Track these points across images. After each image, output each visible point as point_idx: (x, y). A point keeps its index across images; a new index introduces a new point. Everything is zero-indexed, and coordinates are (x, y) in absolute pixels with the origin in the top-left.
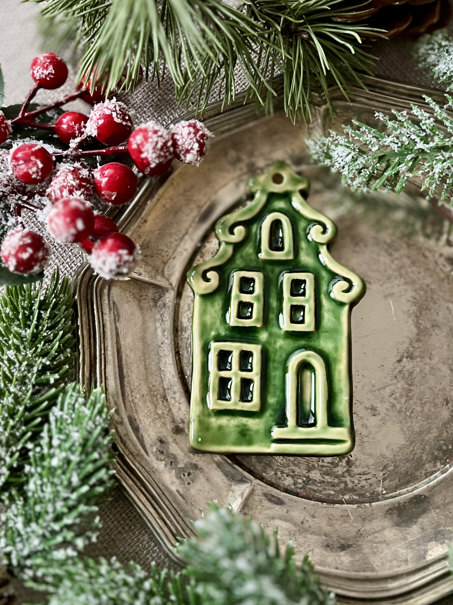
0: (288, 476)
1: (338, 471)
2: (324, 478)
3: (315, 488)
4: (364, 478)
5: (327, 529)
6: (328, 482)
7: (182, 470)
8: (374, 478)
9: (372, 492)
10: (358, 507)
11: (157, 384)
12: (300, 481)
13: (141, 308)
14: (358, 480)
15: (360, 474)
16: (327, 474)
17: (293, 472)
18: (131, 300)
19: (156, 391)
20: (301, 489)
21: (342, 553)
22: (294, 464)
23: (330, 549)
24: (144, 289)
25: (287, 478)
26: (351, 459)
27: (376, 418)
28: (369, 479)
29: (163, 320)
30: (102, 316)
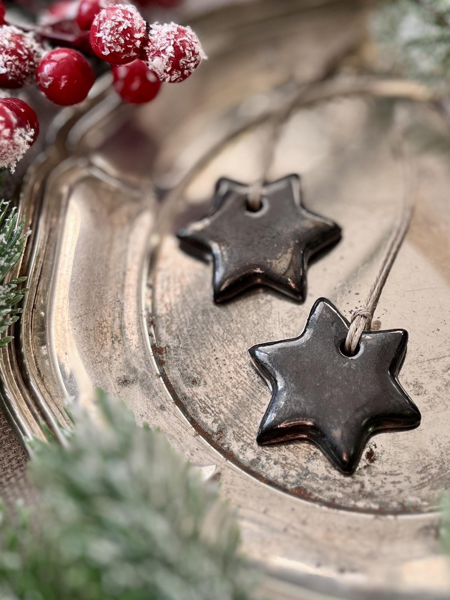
0: (276, 463)
4: (392, 480)
6: (335, 480)
8: (408, 482)
9: (401, 501)
10: (376, 518)
12: (293, 473)
14: (382, 482)
15: (386, 474)
17: (285, 459)
20: (293, 483)
25: (274, 466)
26: (374, 450)
28: (399, 482)
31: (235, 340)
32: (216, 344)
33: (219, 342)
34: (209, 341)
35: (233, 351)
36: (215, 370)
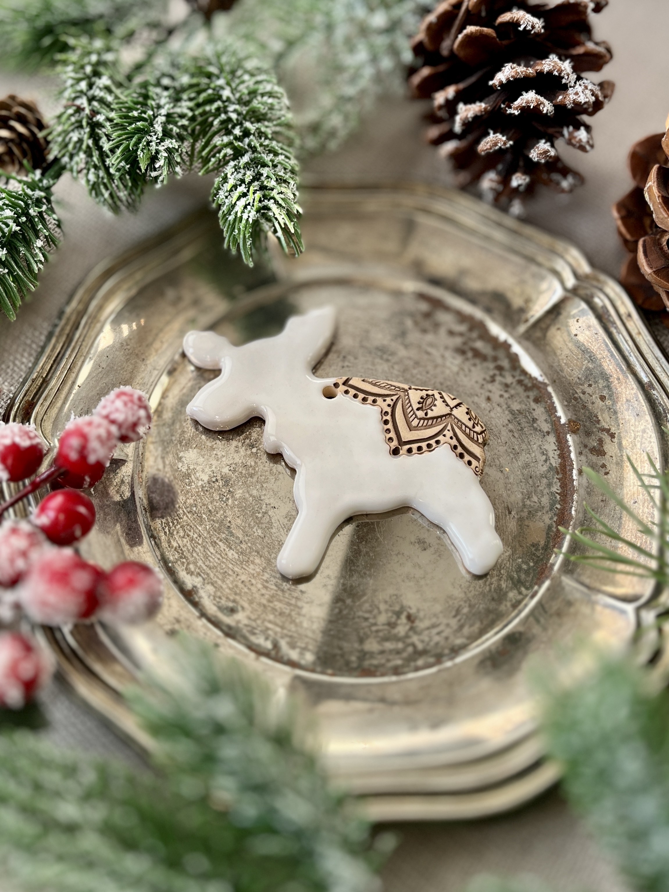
1: (399, 632)
3: (376, 662)
4: (436, 632)
6: (390, 650)
9: (450, 646)
14: (429, 637)
15: (429, 628)
26: (411, 612)
31: (251, 559)
32: (236, 569)
33: (238, 566)
34: (229, 568)
35: (254, 570)
36: (246, 593)
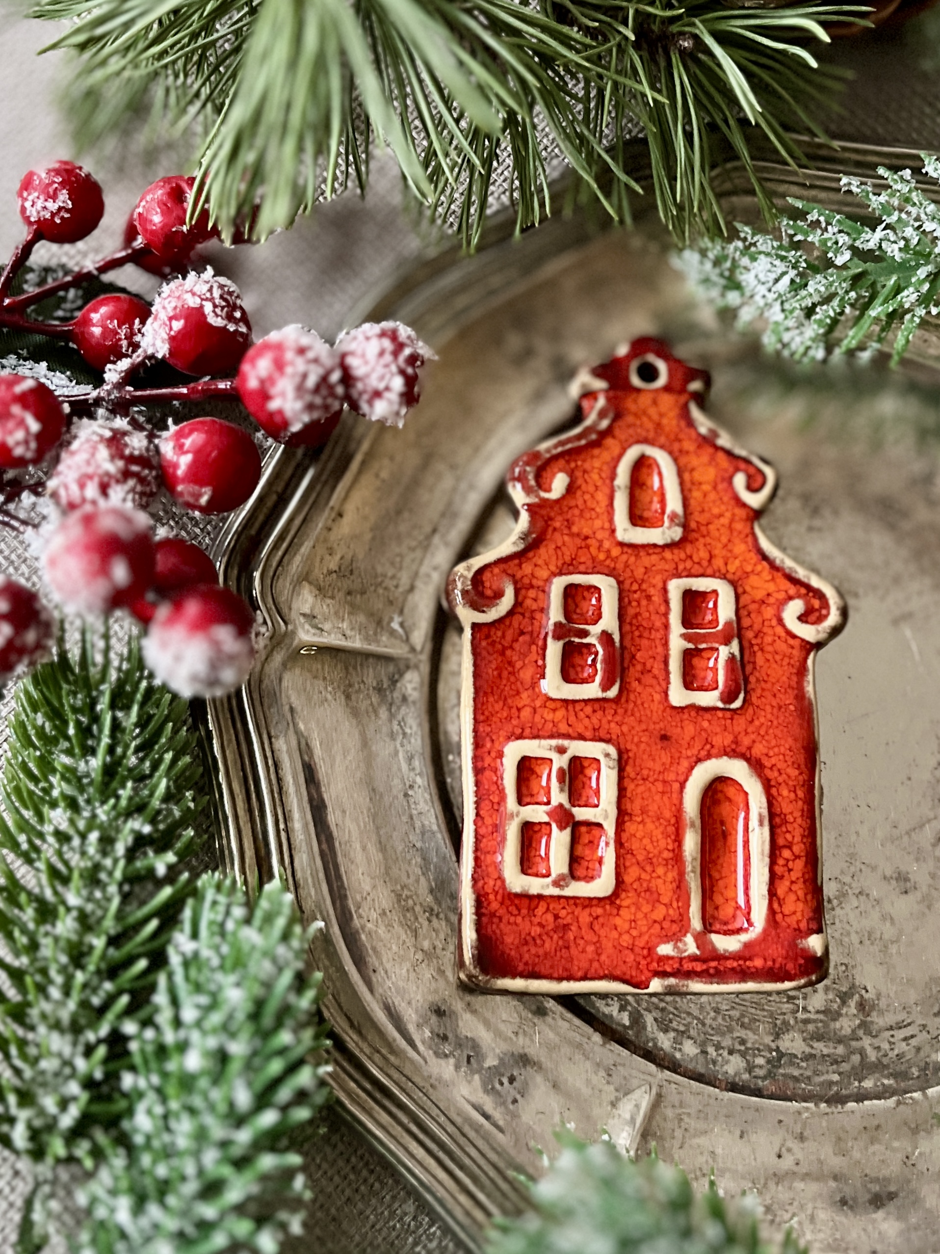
0: (731, 1052)
1: (842, 1027)
2: (812, 1047)
3: (796, 1073)
4: (902, 1036)
5: (836, 1162)
6: (823, 1056)
7: (496, 1072)
8: (924, 1033)
9: (922, 1064)
10: (899, 1103)
11: (411, 880)
12: (760, 1061)
13: (355, 713)
14: (890, 1042)
15: (891, 1028)
16: (819, 1037)
17: (743, 1042)
18: (329, 697)
19: (411, 897)
20: (764, 1078)
21: (880, 1215)
22: (743, 1025)
23: (851, 1208)
24: (355, 668)
25: (731, 1057)
26: (866, 996)
27: (911, 897)
28: (912, 1037)
29: (404, 734)
30: (271, 743)
